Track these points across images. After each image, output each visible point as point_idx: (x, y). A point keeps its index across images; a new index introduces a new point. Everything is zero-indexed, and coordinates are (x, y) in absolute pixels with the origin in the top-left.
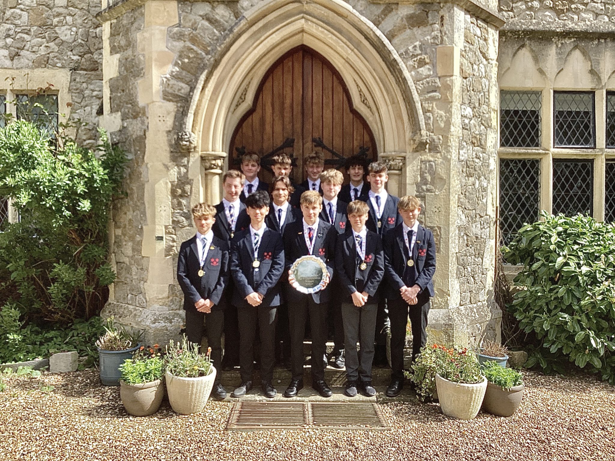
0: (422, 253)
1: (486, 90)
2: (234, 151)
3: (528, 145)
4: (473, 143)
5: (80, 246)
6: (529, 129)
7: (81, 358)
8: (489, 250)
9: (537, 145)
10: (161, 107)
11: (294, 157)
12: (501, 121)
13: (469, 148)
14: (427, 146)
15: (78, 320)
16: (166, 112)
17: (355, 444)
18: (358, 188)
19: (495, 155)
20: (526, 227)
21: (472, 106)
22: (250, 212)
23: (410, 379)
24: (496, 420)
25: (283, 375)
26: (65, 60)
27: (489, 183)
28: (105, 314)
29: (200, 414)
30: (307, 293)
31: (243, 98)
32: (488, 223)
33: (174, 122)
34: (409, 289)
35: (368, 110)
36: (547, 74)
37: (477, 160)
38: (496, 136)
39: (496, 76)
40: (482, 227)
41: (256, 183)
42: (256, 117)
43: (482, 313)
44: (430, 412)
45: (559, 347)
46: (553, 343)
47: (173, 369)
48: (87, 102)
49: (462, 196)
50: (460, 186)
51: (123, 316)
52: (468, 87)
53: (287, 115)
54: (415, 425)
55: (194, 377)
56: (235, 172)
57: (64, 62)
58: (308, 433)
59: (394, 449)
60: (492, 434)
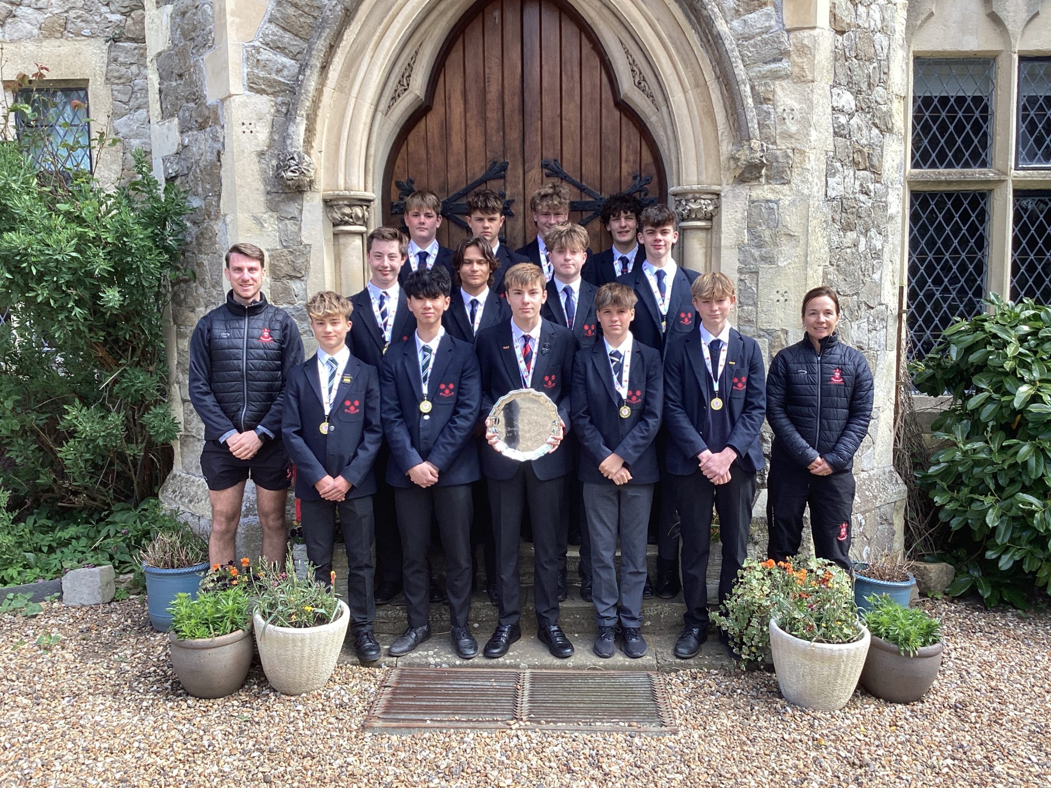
0: (740, 385)
1: (883, 56)
2: (393, 187)
3: (967, 165)
4: (855, 164)
5: (111, 371)
6: (968, 132)
7: (121, 576)
8: (885, 371)
9: (984, 164)
10: (245, 105)
11: (507, 198)
12: (915, 117)
13: (846, 173)
14: (763, 171)
15: (121, 505)
16: (254, 117)
17: (604, 766)
18: (628, 256)
19: (899, 186)
20: (957, 326)
21: (856, 88)
22: (416, 305)
23: (720, 627)
24: (887, 710)
25: (484, 612)
26: (97, 23)
27: (886, 241)
28: (167, 494)
29: (320, 695)
30: (522, 459)
31: (404, 84)
32: (883, 319)
33: (271, 133)
34: (716, 455)
35: (649, 101)
36: (1006, 23)
37: (863, 198)
38: (902, 148)
39: (903, 28)
40: (871, 327)
41: (433, 249)
42: (432, 121)
43: (867, 493)
44: (758, 690)
45: (1017, 558)
46: (1006, 550)
47: (267, 611)
48: (138, 102)
49: (831, 269)
50: (827, 249)
51: (196, 500)
52: (847, 50)
53: (493, 115)
54: (725, 721)
55: (306, 626)
56: (388, 231)
57: (95, 26)
58: (515, 739)
59: (680, 777)
60: (877, 743)
